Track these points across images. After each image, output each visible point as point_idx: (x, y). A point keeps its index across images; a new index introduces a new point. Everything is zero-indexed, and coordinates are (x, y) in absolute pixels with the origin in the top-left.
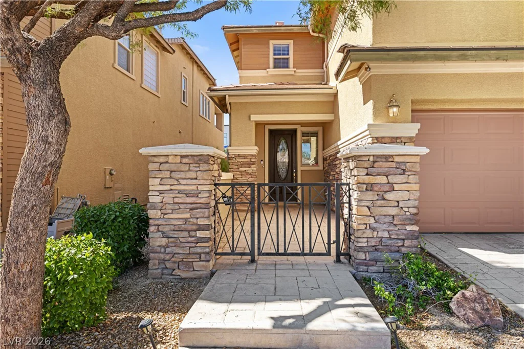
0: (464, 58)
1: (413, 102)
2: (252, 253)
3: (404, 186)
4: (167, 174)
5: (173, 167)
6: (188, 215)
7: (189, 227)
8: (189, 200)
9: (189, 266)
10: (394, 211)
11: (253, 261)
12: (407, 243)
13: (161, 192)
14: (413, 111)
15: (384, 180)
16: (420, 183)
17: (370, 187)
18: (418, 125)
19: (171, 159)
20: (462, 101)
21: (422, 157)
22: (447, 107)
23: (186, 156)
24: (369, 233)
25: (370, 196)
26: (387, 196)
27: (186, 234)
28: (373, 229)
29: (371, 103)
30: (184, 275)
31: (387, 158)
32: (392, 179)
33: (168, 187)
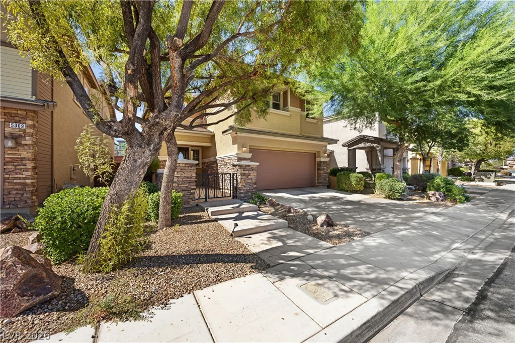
0: (264, 134)
1: (250, 146)
2: (206, 198)
3: (253, 174)
4: (180, 170)
5: (182, 168)
6: (188, 185)
7: (188, 189)
8: (188, 180)
9: (188, 203)
10: (250, 181)
11: (206, 201)
12: (254, 190)
13: (177, 177)
14: (250, 149)
15: (248, 172)
16: (257, 173)
17: (244, 174)
18: (251, 154)
19: (181, 165)
20: (263, 147)
21: (257, 166)
22: (259, 148)
23: (187, 164)
24: (244, 188)
25: (244, 177)
26: (249, 177)
27: (187, 192)
28: (245, 187)
29: (236, 145)
30: (186, 206)
31: (249, 166)
32: (250, 172)
33: (180, 175)
